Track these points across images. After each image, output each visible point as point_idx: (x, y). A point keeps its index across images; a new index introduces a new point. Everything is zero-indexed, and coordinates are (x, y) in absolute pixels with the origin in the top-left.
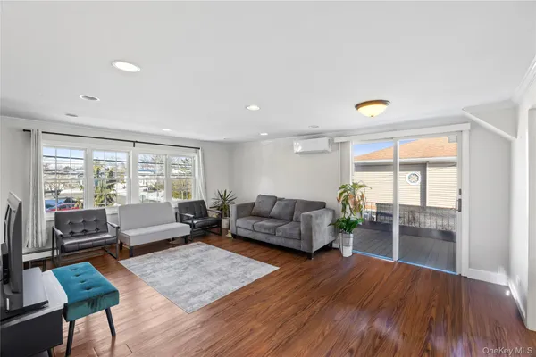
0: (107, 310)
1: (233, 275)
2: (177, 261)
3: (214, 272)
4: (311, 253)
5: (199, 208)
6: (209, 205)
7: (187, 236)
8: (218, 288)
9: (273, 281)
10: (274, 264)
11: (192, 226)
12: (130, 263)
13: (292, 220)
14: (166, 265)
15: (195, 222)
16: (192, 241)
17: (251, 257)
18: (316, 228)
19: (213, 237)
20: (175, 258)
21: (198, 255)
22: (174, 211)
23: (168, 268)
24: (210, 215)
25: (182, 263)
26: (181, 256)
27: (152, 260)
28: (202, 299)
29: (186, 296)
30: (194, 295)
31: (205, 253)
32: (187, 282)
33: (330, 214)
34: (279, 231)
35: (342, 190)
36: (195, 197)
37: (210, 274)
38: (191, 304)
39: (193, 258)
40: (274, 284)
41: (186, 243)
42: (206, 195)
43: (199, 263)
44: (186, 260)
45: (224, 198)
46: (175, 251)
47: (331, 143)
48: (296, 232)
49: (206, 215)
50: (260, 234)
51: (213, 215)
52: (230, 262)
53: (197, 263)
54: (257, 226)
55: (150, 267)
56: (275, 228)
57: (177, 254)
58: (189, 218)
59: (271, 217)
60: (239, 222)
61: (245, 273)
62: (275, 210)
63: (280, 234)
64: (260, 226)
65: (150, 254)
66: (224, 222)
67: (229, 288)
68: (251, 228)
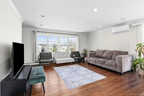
0: (42, 83)
1: (88, 77)
2: (69, 70)
3: (80, 75)
4: (121, 73)
5: (77, 54)
6: (81, 53)
7: (73, 62)
8: (81, 81)
9: (104, 83)
10: (104, 75)
11: (75, 59)
12: (56, 68)
13: (111, 59)
14: (66, 70)
15: (76, 58)
16: (75, 64)
17: (95, 71)
18: (124, 62)
19: (82, 63)
20: (69, 68)
21: (76, 69)
22: (70, 54)
23: (66, 71)
24: (81, 56)
25: (71, 70)
26: (71, 68)
27: (62, 68)
28: (75, 85)
29: (70, 82)
30: (73, 83)
31: (78, 68)
32: (71, 77)
33: (131, 57)
34: (106, 63)
35: (138, 46)
36: (77, 50)
37: (79, 75)
38: (71, 86)
39: (74, 69)
40: (105, 84)
41: (73, 64)
42: (80, 50)
43: (76, 71)
44: (72, 69)
45: (85, 51)
46: (69, 66)
47: (130, 27)
48: (114, 63)
49: (80, 56)
50: (98, 64)
51: (82, 56)
52: (87, 72)
53: (75, 71)
54: (97, 60)
55: (61, 70)
56: (104, 62)
57: (70, 67)
58: (74, 57)
59: (102, 58)
60: (91, 59)
61: (92, 77)
62: (104, 55)
63: (107, 64)
64: (98, 61)
65: (62, 66)
66: (85, 59)
67: (86, 82)
68: (95, 61)
